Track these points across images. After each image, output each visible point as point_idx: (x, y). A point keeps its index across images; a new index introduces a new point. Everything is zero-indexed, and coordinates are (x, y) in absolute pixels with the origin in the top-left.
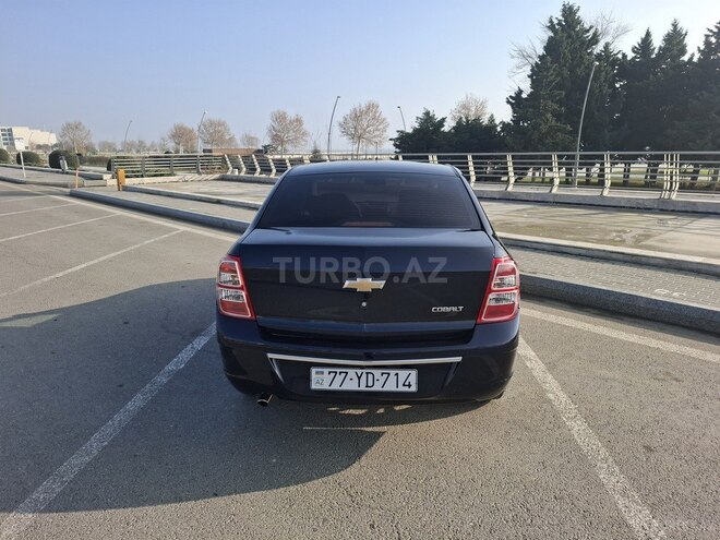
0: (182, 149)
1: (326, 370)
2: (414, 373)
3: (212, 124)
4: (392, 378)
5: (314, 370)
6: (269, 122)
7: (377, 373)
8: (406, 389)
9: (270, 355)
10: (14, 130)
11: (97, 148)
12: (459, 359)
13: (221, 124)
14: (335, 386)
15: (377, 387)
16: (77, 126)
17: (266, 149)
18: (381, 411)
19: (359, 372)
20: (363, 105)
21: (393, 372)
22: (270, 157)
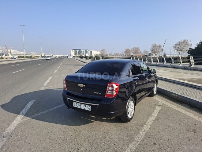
0: (127, 55)
1: (76, 103)
2: (90, 106)
3: (135, 48)
4: (86, 107)
5: (74, 102)
6: (151, 47)
7: (84, 105)
8: (88, 110)
9: (67, 98)
10: (92, 51)
11: (108, 55)
12: (98, 105)
13: (138, 48)
14: (77, 107)
15: (83, 108)
16: (104, 50)
17: (150, 55)
18: (99, 118)
19: (81, 104)
20: (182, 41)
21: (87, 106)
22: (151, 57)
